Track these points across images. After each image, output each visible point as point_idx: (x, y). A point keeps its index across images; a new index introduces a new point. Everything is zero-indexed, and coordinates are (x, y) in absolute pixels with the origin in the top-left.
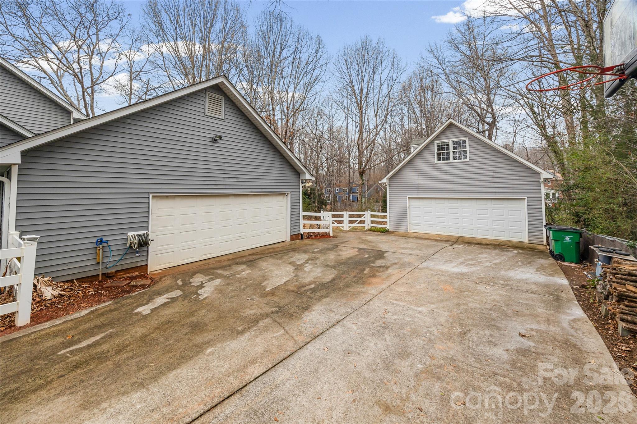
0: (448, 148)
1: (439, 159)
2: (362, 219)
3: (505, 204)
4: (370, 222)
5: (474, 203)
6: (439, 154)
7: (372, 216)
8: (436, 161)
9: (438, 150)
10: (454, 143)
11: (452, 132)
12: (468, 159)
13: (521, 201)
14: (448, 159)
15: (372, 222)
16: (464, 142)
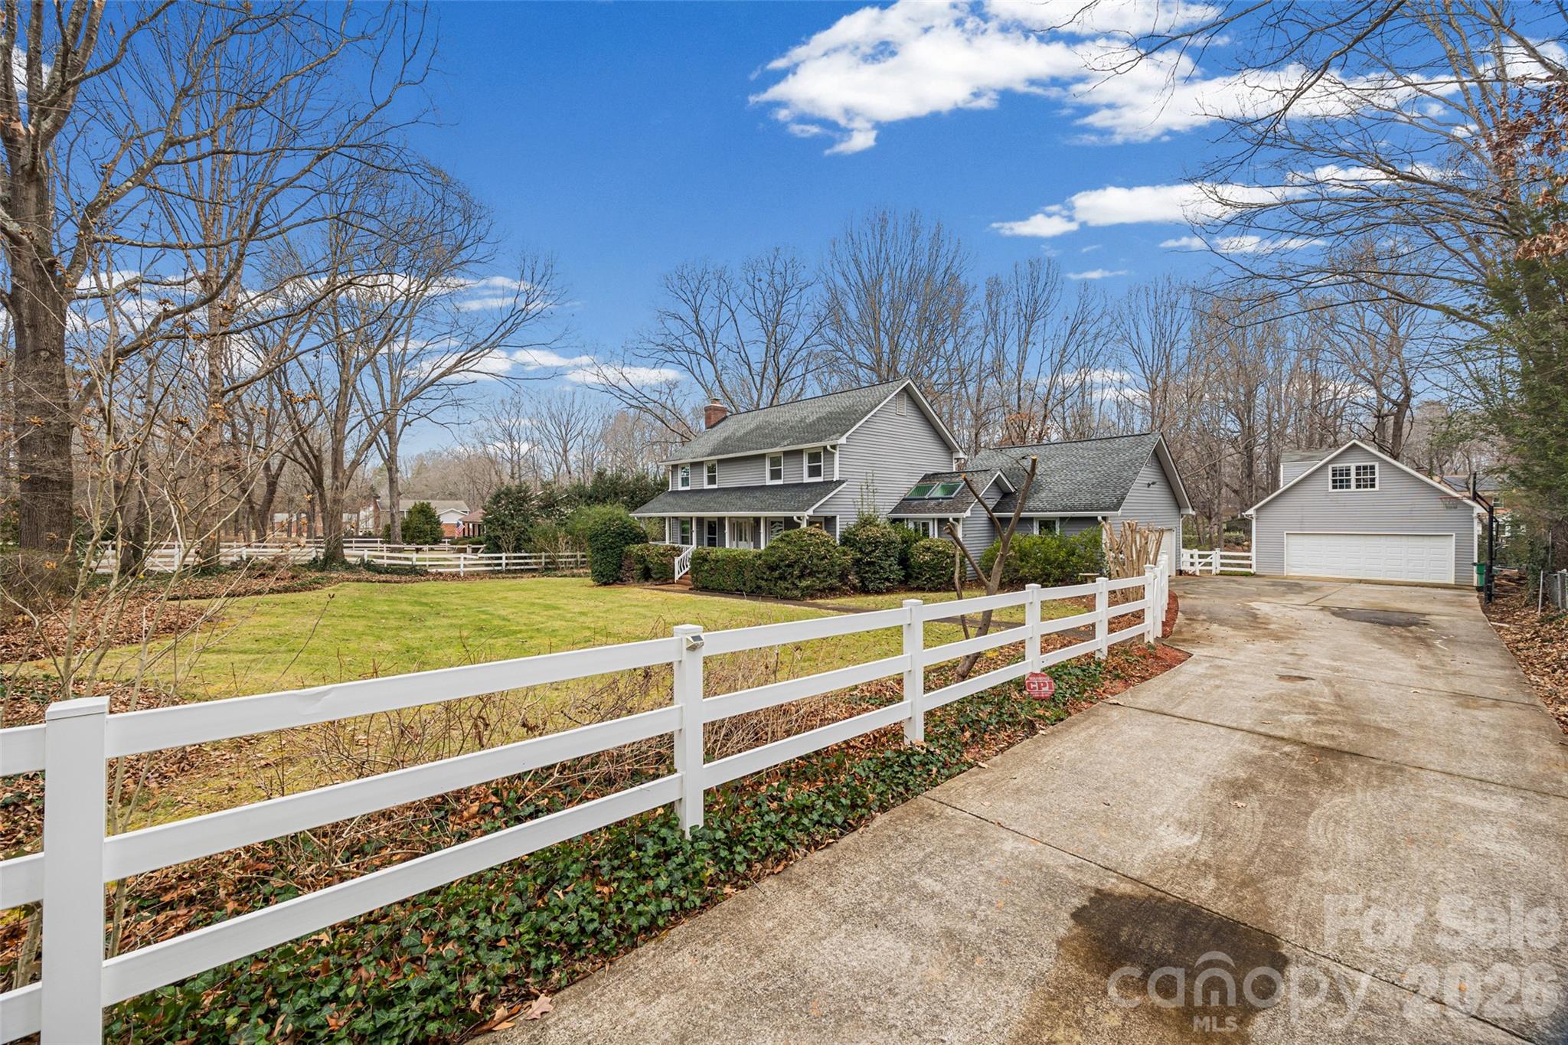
0: (1348, 474)
1: (1335, 487)
2: (1208, 560)
3: (1426, 542)
4: (1218, 566)
5: (1383, 540)
6: (1334, 481)
7: (1222, 557)
8: (1330, 489)
9: (1334, 475)
10: (1358, 468)
11: (1355, 454)
12: (1377, 488)
13: (1449, 538)
14: (1348, 487)
15: (1222, 565)
16: (1373, 467)
